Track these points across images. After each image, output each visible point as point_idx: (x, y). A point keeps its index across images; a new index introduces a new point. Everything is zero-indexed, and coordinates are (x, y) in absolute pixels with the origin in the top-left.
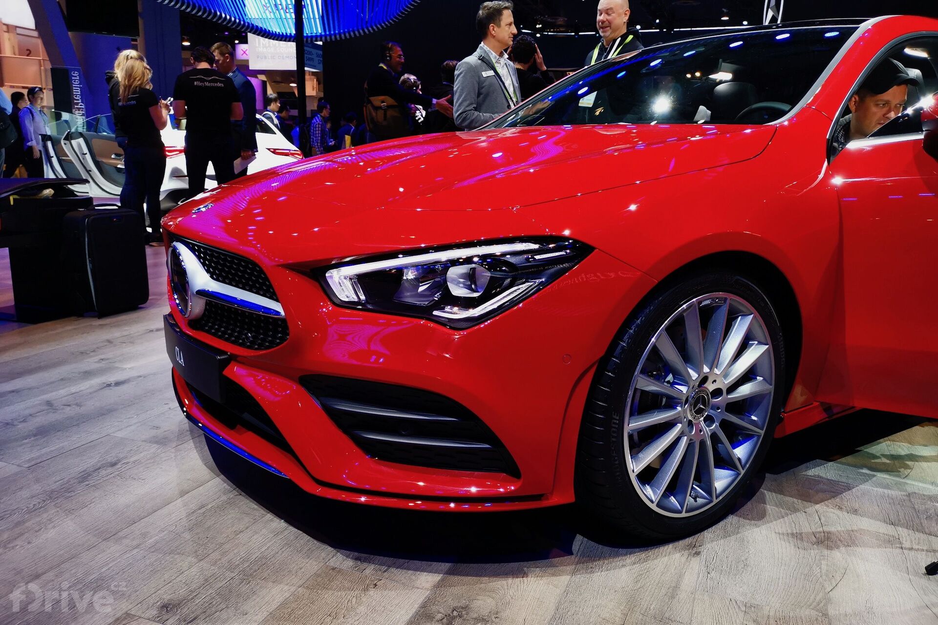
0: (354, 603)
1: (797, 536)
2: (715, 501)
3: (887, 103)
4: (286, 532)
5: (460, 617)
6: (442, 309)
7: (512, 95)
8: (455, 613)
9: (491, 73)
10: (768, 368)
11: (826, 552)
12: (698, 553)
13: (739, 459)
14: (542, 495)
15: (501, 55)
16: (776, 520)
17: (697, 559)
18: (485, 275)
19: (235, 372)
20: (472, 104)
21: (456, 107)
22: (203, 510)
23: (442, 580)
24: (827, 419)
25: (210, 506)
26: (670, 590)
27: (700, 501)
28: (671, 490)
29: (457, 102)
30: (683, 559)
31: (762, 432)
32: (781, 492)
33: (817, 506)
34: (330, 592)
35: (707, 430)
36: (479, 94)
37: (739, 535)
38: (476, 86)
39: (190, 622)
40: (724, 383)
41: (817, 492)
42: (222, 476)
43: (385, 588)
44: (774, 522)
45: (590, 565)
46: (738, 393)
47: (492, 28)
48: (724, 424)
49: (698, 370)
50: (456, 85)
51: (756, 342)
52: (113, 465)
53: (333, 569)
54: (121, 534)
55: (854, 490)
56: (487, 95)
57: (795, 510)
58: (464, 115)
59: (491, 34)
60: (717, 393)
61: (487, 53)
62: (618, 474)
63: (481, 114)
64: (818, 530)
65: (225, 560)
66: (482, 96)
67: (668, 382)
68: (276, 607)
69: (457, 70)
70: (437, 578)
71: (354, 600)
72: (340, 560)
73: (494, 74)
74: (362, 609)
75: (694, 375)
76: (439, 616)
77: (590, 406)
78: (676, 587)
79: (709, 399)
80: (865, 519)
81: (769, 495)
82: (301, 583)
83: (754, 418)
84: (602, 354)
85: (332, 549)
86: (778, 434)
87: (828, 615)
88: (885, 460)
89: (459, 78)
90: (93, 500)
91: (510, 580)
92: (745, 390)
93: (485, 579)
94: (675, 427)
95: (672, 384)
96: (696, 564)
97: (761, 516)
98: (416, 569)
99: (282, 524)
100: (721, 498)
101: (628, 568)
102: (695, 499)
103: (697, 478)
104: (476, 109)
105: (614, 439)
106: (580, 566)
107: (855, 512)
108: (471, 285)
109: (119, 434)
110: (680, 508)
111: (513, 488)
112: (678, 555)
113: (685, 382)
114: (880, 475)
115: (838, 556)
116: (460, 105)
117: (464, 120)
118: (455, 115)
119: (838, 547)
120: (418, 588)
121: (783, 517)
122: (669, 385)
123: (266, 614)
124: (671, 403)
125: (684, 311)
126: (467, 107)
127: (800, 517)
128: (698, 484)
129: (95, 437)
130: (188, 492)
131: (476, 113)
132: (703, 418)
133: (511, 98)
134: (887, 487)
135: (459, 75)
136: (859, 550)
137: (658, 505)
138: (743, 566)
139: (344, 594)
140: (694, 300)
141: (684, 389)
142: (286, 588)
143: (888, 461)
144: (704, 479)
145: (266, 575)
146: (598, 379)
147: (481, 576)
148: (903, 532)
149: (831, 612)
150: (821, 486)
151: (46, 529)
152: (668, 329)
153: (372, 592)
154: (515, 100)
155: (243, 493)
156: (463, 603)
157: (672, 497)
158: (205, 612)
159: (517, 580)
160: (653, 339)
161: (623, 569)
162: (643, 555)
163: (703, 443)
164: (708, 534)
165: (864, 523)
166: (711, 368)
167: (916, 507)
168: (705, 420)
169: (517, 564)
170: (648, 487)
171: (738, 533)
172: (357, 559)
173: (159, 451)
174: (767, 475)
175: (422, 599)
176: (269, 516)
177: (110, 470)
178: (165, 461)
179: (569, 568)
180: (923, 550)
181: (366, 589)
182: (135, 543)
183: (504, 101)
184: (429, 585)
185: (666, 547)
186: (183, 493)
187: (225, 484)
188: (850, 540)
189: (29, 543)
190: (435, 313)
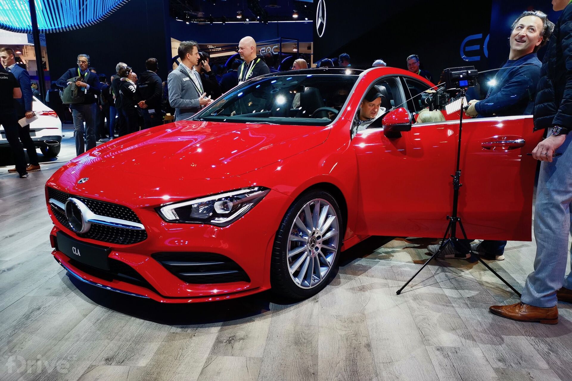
0: (188, 343)
1: (353, 289)
2: (322, 280)
3: (374, 105)
4: (145, 323)
5: (233, 339)
6: (214, 219)
7: (200, 89)
8: (231, 339)
9: (188, 79)
10: (337, 225)
11: (363, 293)
12: (317, 301)
13: (329, 262)
14: (258, 288)
15: (192, 68)
16: (344, 284)
17: (317, 303)
18: (231, 204)
19: (115, 255)
20: (179, 95)
21: (170, 97)
22: (99, 321)
23: (221, 329)
24: (360, 241)
25: (102, 319)
26: (309, 316)
27: (316, 281)
28: (305, 278)
29: (170, 95)
30: (312, 304)
31: (336, 250)
32: (346, 273)
33: (359, 277)
34: (177, 341)
35: (316, 253)
36: (182, 90)
37: (331, 292)
38: (181, 86)
39: (122, 362)
40: (321, 233)
41: (359, 271)
42: (100, 305)
43: (199, 336)
44: (344, 285)
45: (278, 313)
46: (326, 236)
47: (188, 55)
48: (323, 249)
49: (311, 230)
50: (169, 86)
51: (331, 215)
52: (39, 309)
53: (174, 333)
54: (66, 337)
55: (372, 268)
56: (187, 91)
57: (351, 279)
58: (175, 101)
59: (188, 58)
60: (319, 237)
61: (184, 68)
62: (286, 275)
63: (184, 100)
64: (360, 285)
65: (123, 338)
66: (184, 91)
67: (300, 236)
68: (156, 350)
69: (169, 77)
70: (219, 328)
71: (188, 342)
72: (174, 329)
73: (189, 79)
74: (193, 345)
75: (310, 232)
76: (225, 341)
77: (274, 250)
78: (312, 314)
79: (316, 240)
80: (376, 279)
81: (341, 275)
82: (162, 340)
83: (333, 245)
84: (277, 229)
85: (169, 326)
86: (342, 251)
87: (364, 314)
88: (384, 254)
89: (170, 82)
90: (40, 326)
91: (248, 324)
92: (329, 235)
93: (238, 325)
94: (305, 254)
95: (302, 237)
96: (317, 305)
97: (339, 283)
98: (209, 327)
99: (142, 321)
100: (324, 278)
101: (292, 311)
102: (314, 280)
103: (314, 273)
104: (181, 98)
105: (283, 262)
106: (274, 314)
107: (373, 276)
108: (224, 208)
109: (31, 295)
110: (309, 285)
111: (248, 286)
112: (310, 303)
113: (307, 235)
114: (381, 261)
115: (367, 293)
116: (172, 96)
117: (176, 104)
118: (170, 102)
119: (367, 290)
120: (212, 333)
121: (347, 283)
122: (301, 237)
123: (153, 354)
124: (302, 244)
125: (305, 208)
126: (176, 97)
127: (353, 281)
128: (314, 274)
129: (17, 298)
130: (87, 315)
131: (182, 100)
132: (314, 248)
133: (199, 91)
134: (384, 265)
135: (170, 81)
136: (374, 290)
137: (301, 285)
138: (334, 303)
139: (182, 341)
140: (308, 203)
141: (307, 238)
142: (156, 343)
143: (385, 255)
144: (317, 272)
145: (145, 340)
146: (276, 239)
147: (236, 324)
148: (389, 281)
149: (366, 313)
150: (360, 269)
151: (26, 342)
152: (299, 216)
153: (194, 338)
154: (201, 92)
155: (114, 311)
156: (232, 335)
157: (306, 281)
158: (126, 358)
159: (251, 323)
160: (295, 220)
161: (291, 312)
162: (297, 306)
163: (315, 258)
164: (320, 294)
165: (376, 280)
166: (316, 229)
167: (394, 271)
168: (315, 249)
169: (249, 318)
170: (296, 278)
171: (331, 291)
172: (182, 328)
173: (58, 299)
174: (340, 267)
175: (216, 337)
176: (133, 318)
177: (38, 312)
178: (65, 303)
179: (270, 315)
180: (396, 287)
181: (191, 338)
182: (76, 339)
183: (196, 93)
184: (216, 331)
185: (305, 301)
186: (85, 316)
187: (103, 309)
188: (371, 287)
189: (22, 348)
190: (212, 221)
